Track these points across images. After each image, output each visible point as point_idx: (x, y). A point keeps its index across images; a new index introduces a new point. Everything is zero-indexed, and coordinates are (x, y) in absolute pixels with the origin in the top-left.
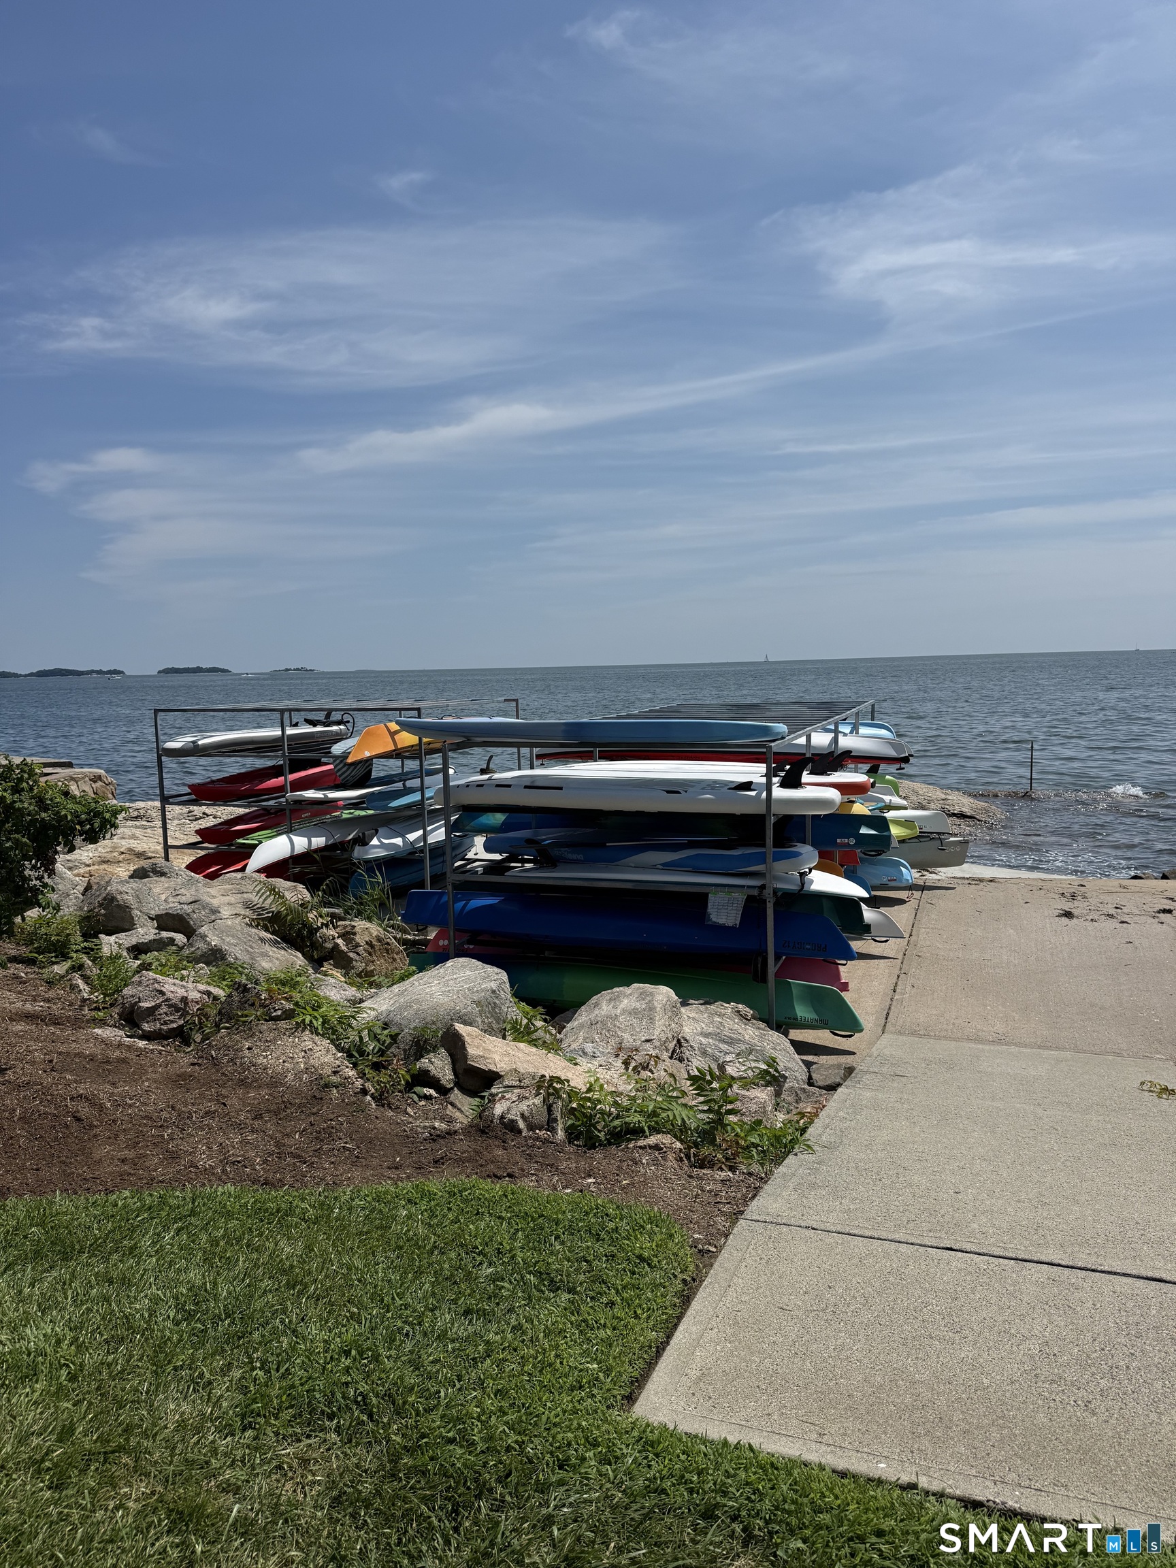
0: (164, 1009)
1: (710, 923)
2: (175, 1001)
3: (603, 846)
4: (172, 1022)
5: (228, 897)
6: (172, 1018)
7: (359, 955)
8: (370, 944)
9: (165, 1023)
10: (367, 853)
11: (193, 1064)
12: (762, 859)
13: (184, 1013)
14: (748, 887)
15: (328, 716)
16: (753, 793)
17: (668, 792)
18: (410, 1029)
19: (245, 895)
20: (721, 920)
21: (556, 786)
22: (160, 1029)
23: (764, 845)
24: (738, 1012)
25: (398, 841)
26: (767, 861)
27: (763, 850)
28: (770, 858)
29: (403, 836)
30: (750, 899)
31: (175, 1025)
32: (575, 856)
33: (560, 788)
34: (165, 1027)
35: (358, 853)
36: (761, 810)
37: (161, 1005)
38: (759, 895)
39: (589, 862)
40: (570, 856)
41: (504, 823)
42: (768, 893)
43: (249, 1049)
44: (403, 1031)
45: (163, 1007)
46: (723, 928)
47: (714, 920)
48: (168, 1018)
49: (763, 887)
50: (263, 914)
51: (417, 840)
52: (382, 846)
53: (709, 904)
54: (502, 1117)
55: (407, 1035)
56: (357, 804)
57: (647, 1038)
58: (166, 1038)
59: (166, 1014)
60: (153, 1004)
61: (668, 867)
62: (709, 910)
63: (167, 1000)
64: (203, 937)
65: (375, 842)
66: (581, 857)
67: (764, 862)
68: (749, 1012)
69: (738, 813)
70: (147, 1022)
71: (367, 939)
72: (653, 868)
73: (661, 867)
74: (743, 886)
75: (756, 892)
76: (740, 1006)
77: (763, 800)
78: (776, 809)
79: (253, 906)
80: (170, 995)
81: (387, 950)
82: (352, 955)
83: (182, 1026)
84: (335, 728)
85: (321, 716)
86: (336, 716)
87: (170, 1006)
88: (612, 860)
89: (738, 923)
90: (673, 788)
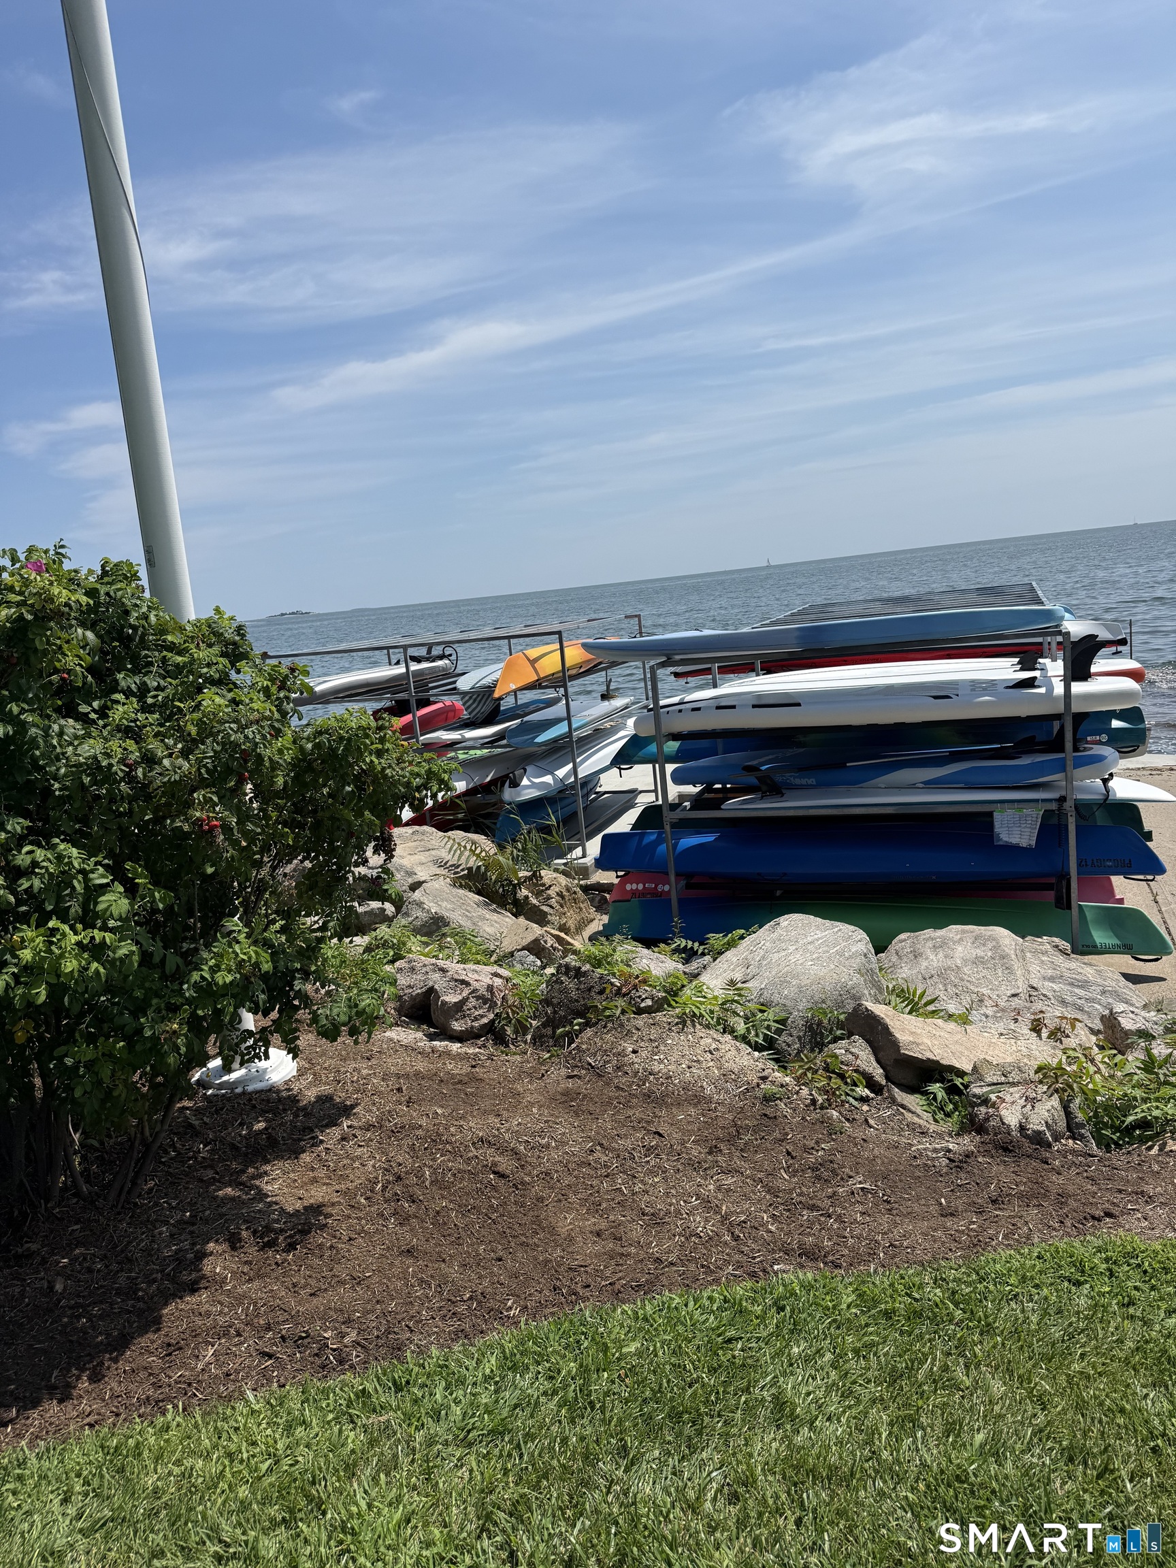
0: (472, 1002)
1: (1001, 843)
2: (483, 991)
3: (843, 766)
4: (482, 1016)
5: (416, 857)
6: (481, 1012)
7: (552, 908)
8: (560, 895)
9: (476, 1019)
10: (519, 794)
11: (569, 1077)
12: (1061, 767)
13: (493, 1005)
14: (1044, 800)
15: (429, 651)
16: (1042, 690)
17: (936, 697)
18: (799, 1011)
19: (433, 852)
20: (1014, 840)
21: (789, 702)
22: (472, 1027)
23: (1062, 750)
24: (1057, 946)
25: (548, 779)
26: (1068, 769)
27: (1061, 755)
28: (1069, 763)
29: (552, 773)
30: (1048, 814)
31: (485, 1021)
32: (804, 781)
33: (799, 705)
34: (476, 1024)
35: (508, 794)
36: (1060, 708)
37: (468, 998)
38: (1059, 809)
39: (824, 786)
40: (798, 781)
41: (679, 750)
42: (1069, 805)
43: (634, 1052)
44: (791, 1013)
45: (471, 1000)
46: (1015, 848)
47: (1005, 839)
48: (477, 1013)
49: (1062, 799)
50: (457, 873)
51: (567, 776)
52: (534, 786)
53: (996, 823)
54: (1022, 1128)
55: (797, 1017)
56: (492, 742)
57: (1013, 992)
58: (478, 1037)
59: (475, 1008)
60: (460, 998)
61: (931, 785)
62: (997, 830)
63: (473, 992)
64: (420, 904)
65: (525, 782)
66: (812, 781)
67: (1064, 770)
68: (1066, 945)
69: (1024, 715)
70: (456, 1020)
71: (557, 890)
72: (912, 787)
73: (921, 785)
74: (1037, 801)
75: (1054, 806)
76: (1056, 940)
77: (1058, 698)
78: (1076, 708)
79: (446, 864)
80: (475, 985)
81: (575, 899)
82: (545, 908)
83: (493, 1021)
84: (440, 663)
85: (422, 652)
86: (436, 651)
87: (478, 998)
88: (855, 782)
89: (1033, 843)
90: (941, 692)
